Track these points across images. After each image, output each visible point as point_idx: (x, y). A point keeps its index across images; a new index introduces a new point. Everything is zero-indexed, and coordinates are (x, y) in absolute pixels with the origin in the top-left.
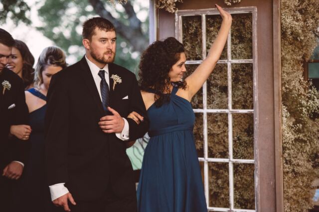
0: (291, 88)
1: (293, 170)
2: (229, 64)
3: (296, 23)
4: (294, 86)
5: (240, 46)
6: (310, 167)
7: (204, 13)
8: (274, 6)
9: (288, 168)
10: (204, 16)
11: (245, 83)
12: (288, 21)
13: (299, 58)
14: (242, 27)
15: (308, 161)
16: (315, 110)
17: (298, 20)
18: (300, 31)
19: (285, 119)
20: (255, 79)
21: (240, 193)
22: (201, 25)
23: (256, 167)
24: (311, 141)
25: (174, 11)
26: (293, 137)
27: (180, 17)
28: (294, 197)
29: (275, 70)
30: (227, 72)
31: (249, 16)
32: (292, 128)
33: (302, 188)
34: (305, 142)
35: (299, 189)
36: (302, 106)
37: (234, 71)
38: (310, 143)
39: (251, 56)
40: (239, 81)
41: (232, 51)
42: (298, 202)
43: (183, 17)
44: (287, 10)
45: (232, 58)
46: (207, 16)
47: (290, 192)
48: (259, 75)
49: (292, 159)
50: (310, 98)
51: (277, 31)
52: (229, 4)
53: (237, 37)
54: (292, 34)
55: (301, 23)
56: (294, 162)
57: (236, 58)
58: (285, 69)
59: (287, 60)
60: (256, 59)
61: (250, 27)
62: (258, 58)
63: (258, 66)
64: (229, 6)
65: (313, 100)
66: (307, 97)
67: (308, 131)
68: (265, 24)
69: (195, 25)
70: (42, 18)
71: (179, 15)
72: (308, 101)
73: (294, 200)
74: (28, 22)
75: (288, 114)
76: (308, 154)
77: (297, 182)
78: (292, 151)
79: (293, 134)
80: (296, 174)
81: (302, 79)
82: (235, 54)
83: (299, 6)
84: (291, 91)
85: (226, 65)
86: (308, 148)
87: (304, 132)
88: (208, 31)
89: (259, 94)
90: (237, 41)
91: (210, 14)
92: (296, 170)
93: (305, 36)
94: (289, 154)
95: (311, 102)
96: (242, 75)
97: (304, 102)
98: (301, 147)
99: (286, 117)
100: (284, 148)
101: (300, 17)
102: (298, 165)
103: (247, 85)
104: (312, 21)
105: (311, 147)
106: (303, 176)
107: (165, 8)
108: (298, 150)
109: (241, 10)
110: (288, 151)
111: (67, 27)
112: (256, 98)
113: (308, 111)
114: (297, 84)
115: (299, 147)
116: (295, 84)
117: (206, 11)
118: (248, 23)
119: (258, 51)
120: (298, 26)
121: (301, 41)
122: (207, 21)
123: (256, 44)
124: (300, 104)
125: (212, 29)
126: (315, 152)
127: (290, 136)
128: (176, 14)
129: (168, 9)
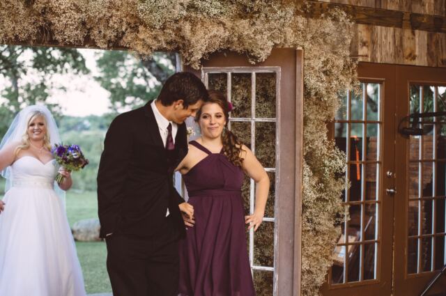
0: (314, 148)
1: (315, 229)
2: (253, 123)
3: (321, 84)
4: (317, 147)
5: (265, 104)
6: (332, 226)
7: (230, 71)
8: (297, 66)
9: (309, 227)
10: (229, 74)
11: (268, 141)
12: (313, 81)
13: (323, 118)
14: (267, 86)
15: (330, 220)
16: (337, 170)
17: (322, 82)
18: (324, 92)
19: (307, 178)
20: (278, 138)
21: (261, 250)
22: (226, 82)
23: (276, 225)
24: (332, 200)
25: (199, 68)
26: (315, 196)
27: (206, 74)
28: (314, 255)
29: (297, 129)
30: (250, 130)
31: (273, 75)
32: (314, 187)
33: (322, 247)
34: (327, 201)
35: (319, 247)
36: (325, 166)
37: (257, 129)
38: (331, 202)
39: (274, 115)
40: (263, 139)
41: (256, 110)
42: (318, 260)
43: (209, 74)
44: (312, 71)
45: (257, 117)
46: (233, 74)
47: (310, 250)
48: (282, 134)
49: (314, 218)
50: (333, 158)
51: (300, 91)
52: (253, 63)
53: (263, 96)
54: (316, 94)
55: (326, 85)
56: (316, 221)
57: (261, 116)
58: (309, 129)
59: (311, 120)
60: (279, 118)
61: (274, 87)
62: (281, 117)
63: (281, 125)
64: (253, 65)
65: (336, 160)
66: (330, 157)
67: (330, 190)
68: (289, 84)
69: (221, 82)
70: (100, 70)
71: (205, 72)
72: (330, 161)
73: (314, 258)
74: (87, 71)
75: (311, 174)
76: (329, 213)
77: (318, 240)
78: (314, 210)
79: (315, 193)
80: (317, 232)
81: (326, 139)
82: (260, 112)
83: (323, 67)
84: (314, 150)
85: (250, 123)
86: (329, 207)
87: (326, 191)
88: (233, 89)
89: (282, 153)
90: (263, 100)
91: (235, 72)
92: (317, 228)
93: (329, 97)
94: (311, 213)
95: (333, 162)
96: (266, 134)
97: (326, 162)
98: (323, 206)
99: (309, 176)
100: (304, 207)
101: (324, 78)
102: (319, 224)
103: (270, 144)
104: (335, 82)
105: (333, 207)
106: (324, 234)
107: (191, 64)
108: (320, 208)
109: (266, 69)
110: (309, 210)
111: (124, 77)
112: (278, 157)
113: (330, 171)
114: (320, 145)
115: (321, 206)
116: (318, 143)
117: (231, 69)
118: (272, 82)
119: (281, 110)
120: (322, 87)
121: (325, 102)
122: (233, 79)
123: (279, 104)
124: (324, 163)
125: (237, 86)
126: (336, 211)
127: (312, 195)
128: (203, 71)
129: (193, 66)
